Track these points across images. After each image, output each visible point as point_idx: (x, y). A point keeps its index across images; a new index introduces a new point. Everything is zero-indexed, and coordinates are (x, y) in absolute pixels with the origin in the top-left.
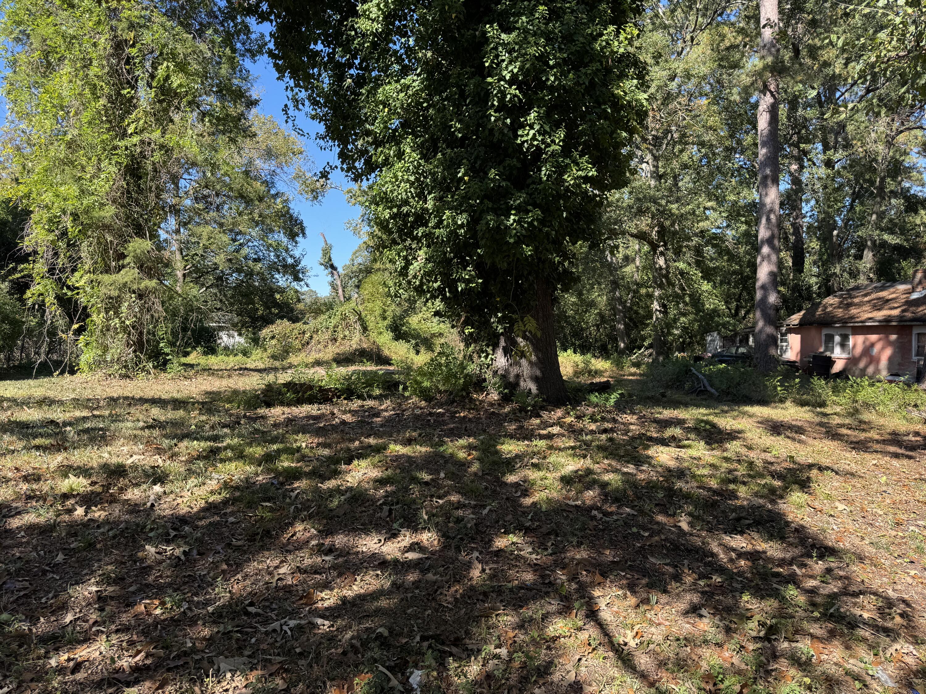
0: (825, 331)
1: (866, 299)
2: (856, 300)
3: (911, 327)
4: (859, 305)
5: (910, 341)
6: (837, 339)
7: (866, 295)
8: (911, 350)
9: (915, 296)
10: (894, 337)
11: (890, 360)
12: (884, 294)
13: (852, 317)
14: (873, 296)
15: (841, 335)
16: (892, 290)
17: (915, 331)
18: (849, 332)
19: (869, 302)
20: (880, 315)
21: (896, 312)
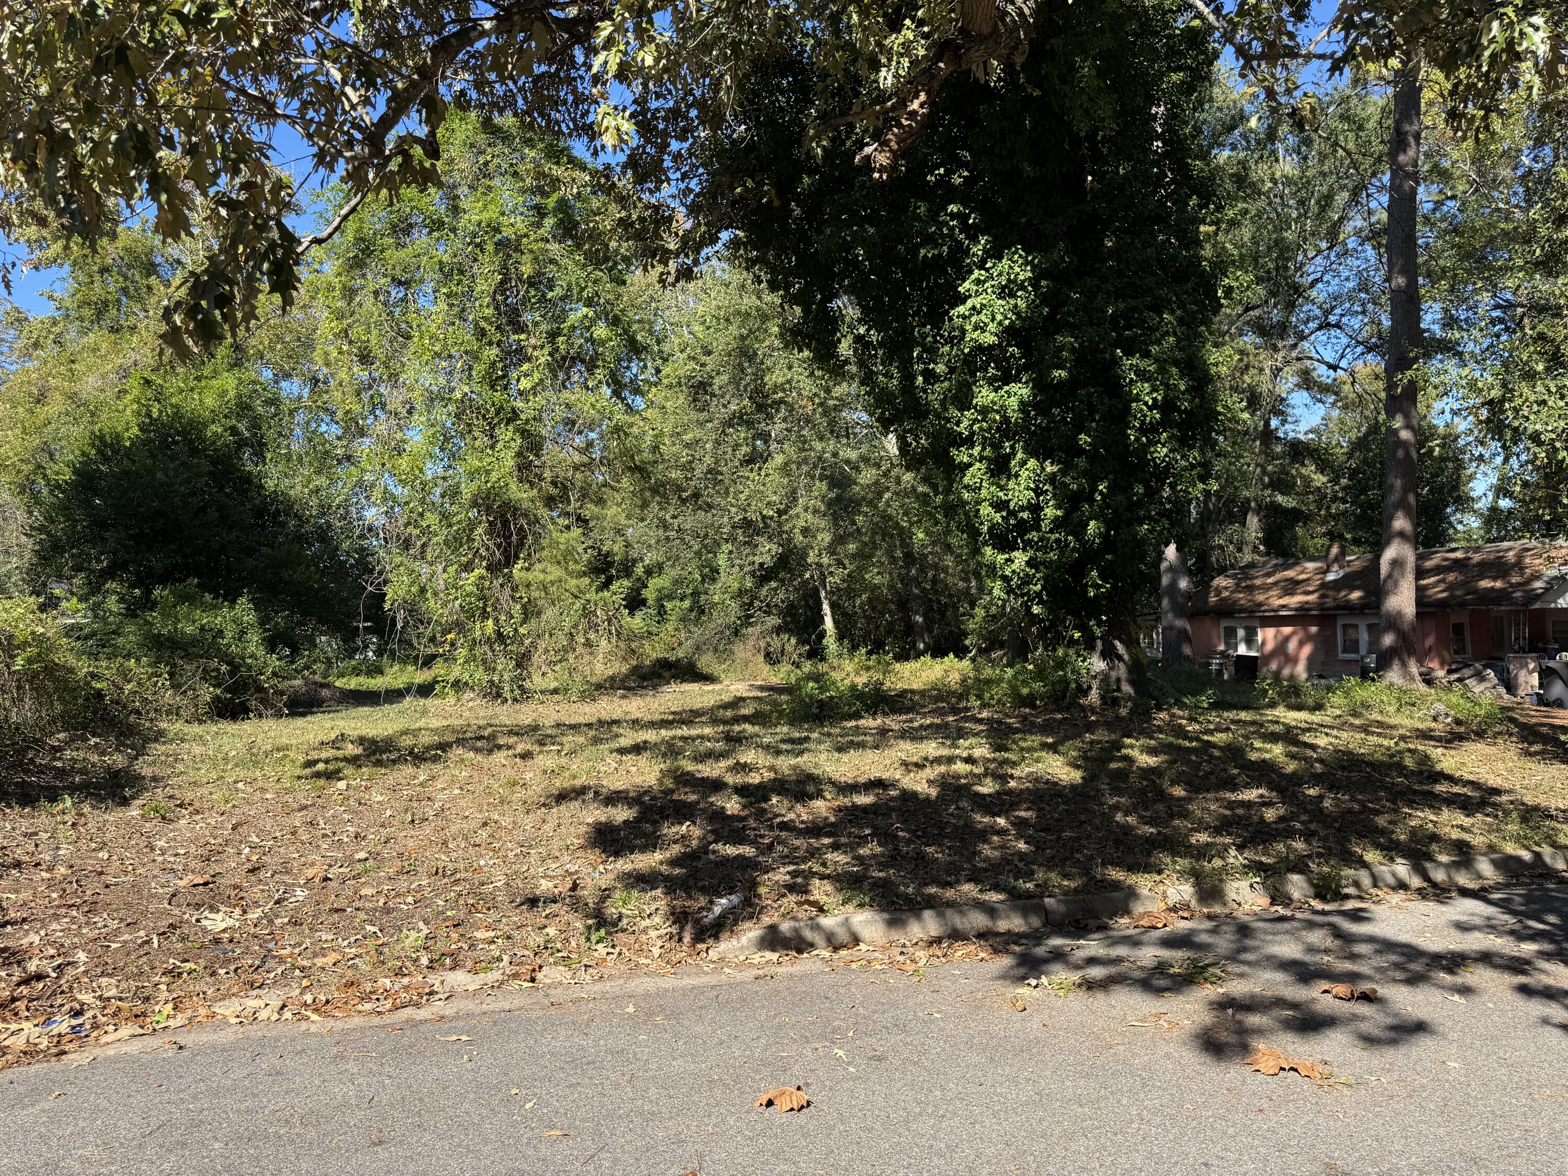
0: (1224, 623)
1: (1270, 580)
2: (1258, 582)
3: (1335, 616)
4: (1266, 588)
5: (1335, 634)
6: (1241, 633)
7: (1268, 575)
8: (1336, 645)
9: (1331, 577)
10: (1314, 629)
11: (1311, 660)
12: (1290, 573)
13: (1260, 604)
14: (1278, 576)
15: (1246, 628)
16: (1298, 568)
17: (1340, 622)
18: (1256, 623)
19: (1275, 584)
20: (1295, 600)
21: (1311, 598)
